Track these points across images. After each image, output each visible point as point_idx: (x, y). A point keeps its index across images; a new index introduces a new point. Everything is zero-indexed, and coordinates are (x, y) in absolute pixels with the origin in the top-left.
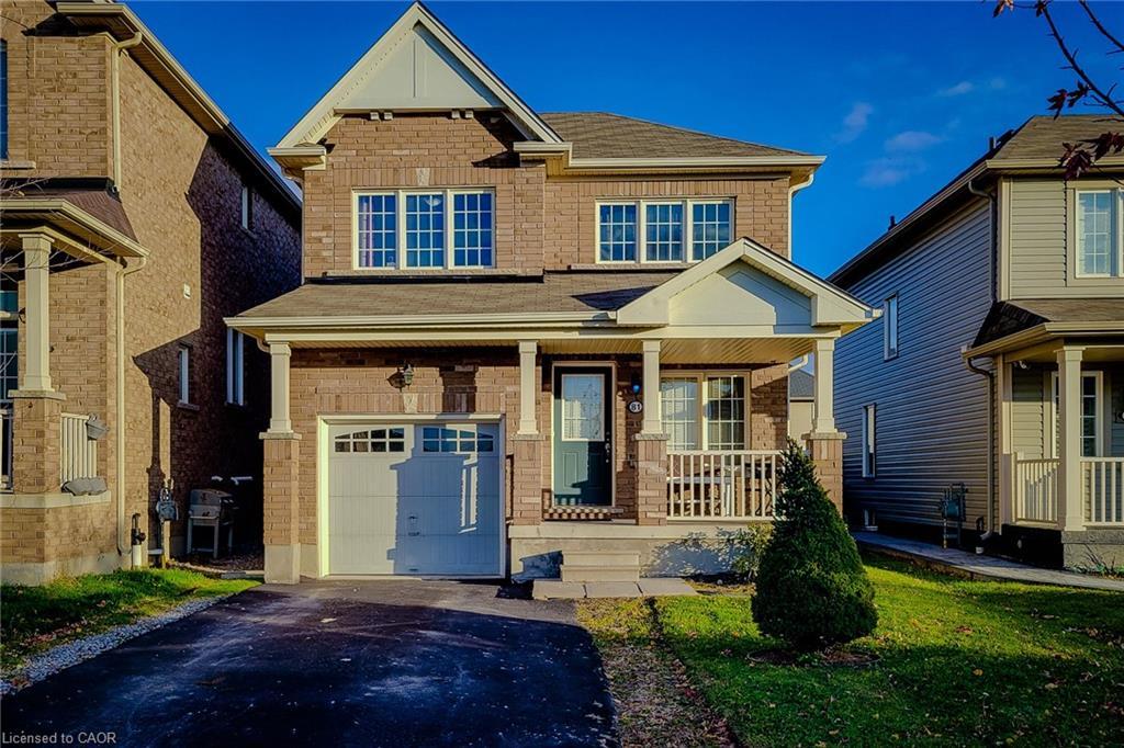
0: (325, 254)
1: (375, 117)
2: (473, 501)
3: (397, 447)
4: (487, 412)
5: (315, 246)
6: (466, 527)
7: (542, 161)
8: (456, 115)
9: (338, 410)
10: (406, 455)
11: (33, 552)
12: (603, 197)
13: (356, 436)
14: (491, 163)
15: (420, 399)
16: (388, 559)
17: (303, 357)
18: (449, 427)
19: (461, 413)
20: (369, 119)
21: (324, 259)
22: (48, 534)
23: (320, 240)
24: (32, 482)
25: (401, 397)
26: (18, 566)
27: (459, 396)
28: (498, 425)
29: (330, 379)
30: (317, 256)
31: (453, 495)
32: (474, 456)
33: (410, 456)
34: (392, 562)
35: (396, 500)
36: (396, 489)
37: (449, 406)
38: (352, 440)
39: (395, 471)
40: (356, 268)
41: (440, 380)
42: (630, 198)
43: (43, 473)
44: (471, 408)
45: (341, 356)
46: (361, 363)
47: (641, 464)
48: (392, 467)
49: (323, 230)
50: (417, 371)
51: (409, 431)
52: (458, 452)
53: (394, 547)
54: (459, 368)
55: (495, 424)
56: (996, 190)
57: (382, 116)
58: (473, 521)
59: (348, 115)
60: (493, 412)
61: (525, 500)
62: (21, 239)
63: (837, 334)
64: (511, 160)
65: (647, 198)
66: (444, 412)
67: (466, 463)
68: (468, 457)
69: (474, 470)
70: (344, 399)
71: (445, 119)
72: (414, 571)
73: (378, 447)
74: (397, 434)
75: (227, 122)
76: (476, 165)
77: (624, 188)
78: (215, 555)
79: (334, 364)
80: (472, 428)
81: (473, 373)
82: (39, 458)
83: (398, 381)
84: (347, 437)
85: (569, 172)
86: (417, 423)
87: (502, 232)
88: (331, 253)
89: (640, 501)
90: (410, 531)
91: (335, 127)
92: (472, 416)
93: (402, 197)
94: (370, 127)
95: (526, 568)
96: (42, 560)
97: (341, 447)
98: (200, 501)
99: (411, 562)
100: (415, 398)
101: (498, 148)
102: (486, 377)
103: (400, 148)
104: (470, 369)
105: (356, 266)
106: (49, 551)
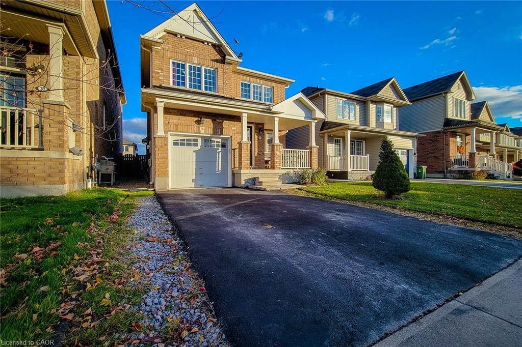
0: (160, 78)
1: (179, 36)
2: (220, 163)
3: (196, 145)
4: (226, 135)
5: (157, 75)
6: (218, 171)
7: (232, 64)
8: (206, 43)
9: (177, 131)
10: (199, 147)
11: (58, 179)
12: (242, 80)
13: (181, 140)
14: (216, 61)
15: (205, 129)
16: (193, 182)
17: (168, 110)
18: (212, 139)
19: (219, 135)
20: (177, 36)
21: (160, 80)
22: (66, 171)
23: (159, 73)
24: (56, 145)
25: (199, 128)
26: (48, 186)
27: (218, 130)
28: (227, 140)
29: (175, 119)
30: (157, 78)
31: (213, 161)
32: (220, 149)
33: (200, 148)
34: (194, 183)
35: (195, 163)
36: (195, 159)
37: (215, 133)
38: (179, 142)
39: (195, 153)
40: (171, 85)
41: (212, 124)
42: (249, 82)
43: (63, 142)
44: (222, 133)
45: (178, 112)
46: (185, 115)
47: (275, 152)
48: (194, 151)
49: (160, 70)
50: (205, 120)
51: (199, 140)
52: (215, 147)
53: (194, 178)
54: (218, 120)
55: (227, 139)
56: (324, 96)
57: (181, 37)
58: (220, 170)
59: (169, 33)
60: (228, 135)
61: (245, 162)
62: (48, 26)
63: (316, 121)
64: (223, 61)
65: (253, 83)
66: (213, 134)
67: (218, 151)
68: (218, 149)
69: (220, 153)
70: (179, 126)
71: (202, 44)
72: (201, 186)
73: (189, 145)
74: (196, 140)
75: (110, 26)
76: (212, 60)
77: (248, 78)
78: (112, 184)
79: (175, 114)
80: (220, 140)
81: (223, 122)
82: (61, 134)
83: (198, 122)
84: (178, 140)
85: (236, 70)
86: (202, 137)
87: (220, 83)
88: (162, 78)
89: (275, 162)
90: (199, 172)
91: (164, 35)
92: (221, 136)
93: (187, 65)
94: (176, 39)
95: (245, 183)
96: (64, 183)
97: (175, 144)
98: (105, 164)
99: (200, 183)
100: (204, 128)
101: (218, 57)
102: (226, 124)
103: (187, 49)
104: (221, 121)
105: (171, 84)
106: (66, 179)
